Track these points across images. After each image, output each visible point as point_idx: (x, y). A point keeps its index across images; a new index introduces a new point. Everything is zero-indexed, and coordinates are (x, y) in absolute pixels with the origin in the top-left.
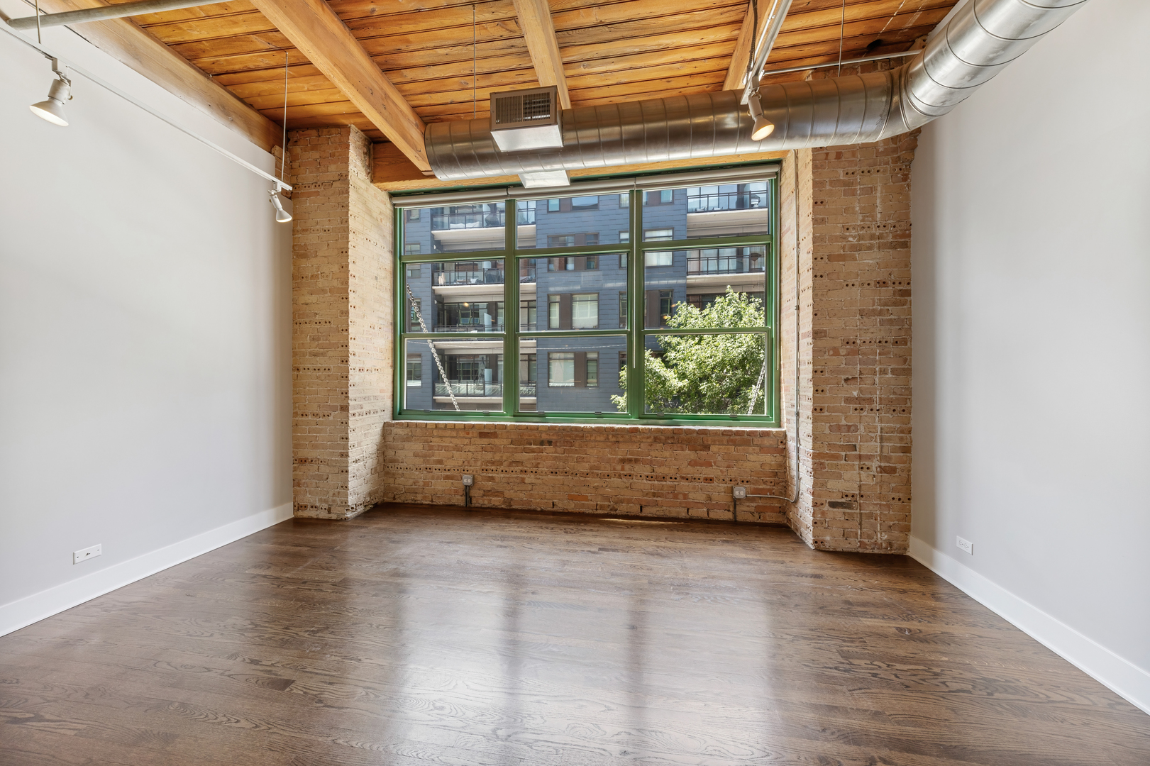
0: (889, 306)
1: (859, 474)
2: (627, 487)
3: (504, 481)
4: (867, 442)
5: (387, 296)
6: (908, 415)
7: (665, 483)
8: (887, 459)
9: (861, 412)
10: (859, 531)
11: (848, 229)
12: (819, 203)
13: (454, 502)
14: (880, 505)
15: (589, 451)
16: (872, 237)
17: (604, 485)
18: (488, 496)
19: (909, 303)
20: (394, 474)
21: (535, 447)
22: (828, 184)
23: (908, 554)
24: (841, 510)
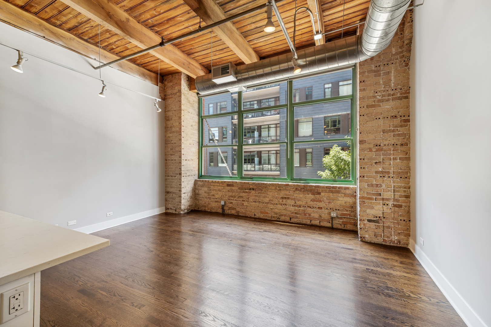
0: (398, 127)
1: (383, 207)
2: (284, 209)
3: (236, 204)
4: (386, 192)
5: (196, 132)
6: (409, 180)
7: (300, 208)
8: (397, 201)
9: (384, 178)
10: (383, 234)
11: (376, 92)
12: (362, 82)
13: (218, 211)
14: (394, 222)
15: (269, 193)
16: (389, 95)
17: (275, 208)
18: (230, 210)
19: (408, 126)
20: (198, 199)
21: (248, 191)
22: (366, 72)
23: (409, 247)
24: (373, 223)
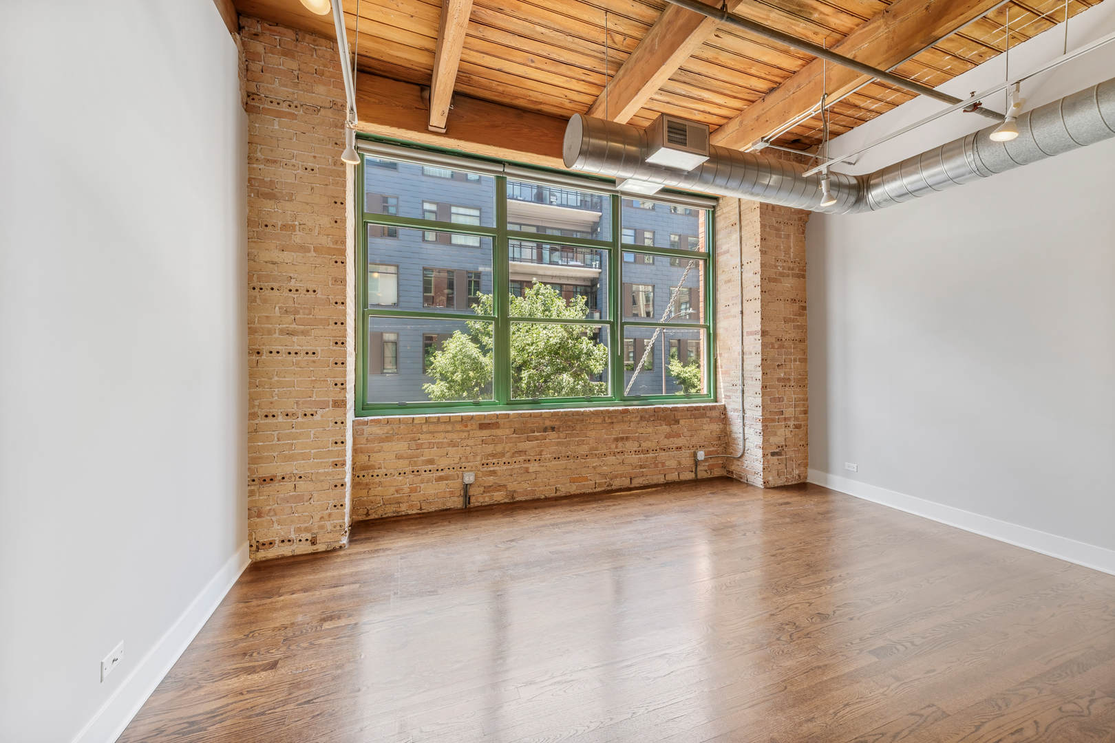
2: (620, 463)
3: (508, 473)
4: (788, 408)
7: (648, 455)
8: (797, 419)
10: (785, 470)
11: (778, 261)
20: (367, 484)
21: (539, 434)
24: (776, 457)
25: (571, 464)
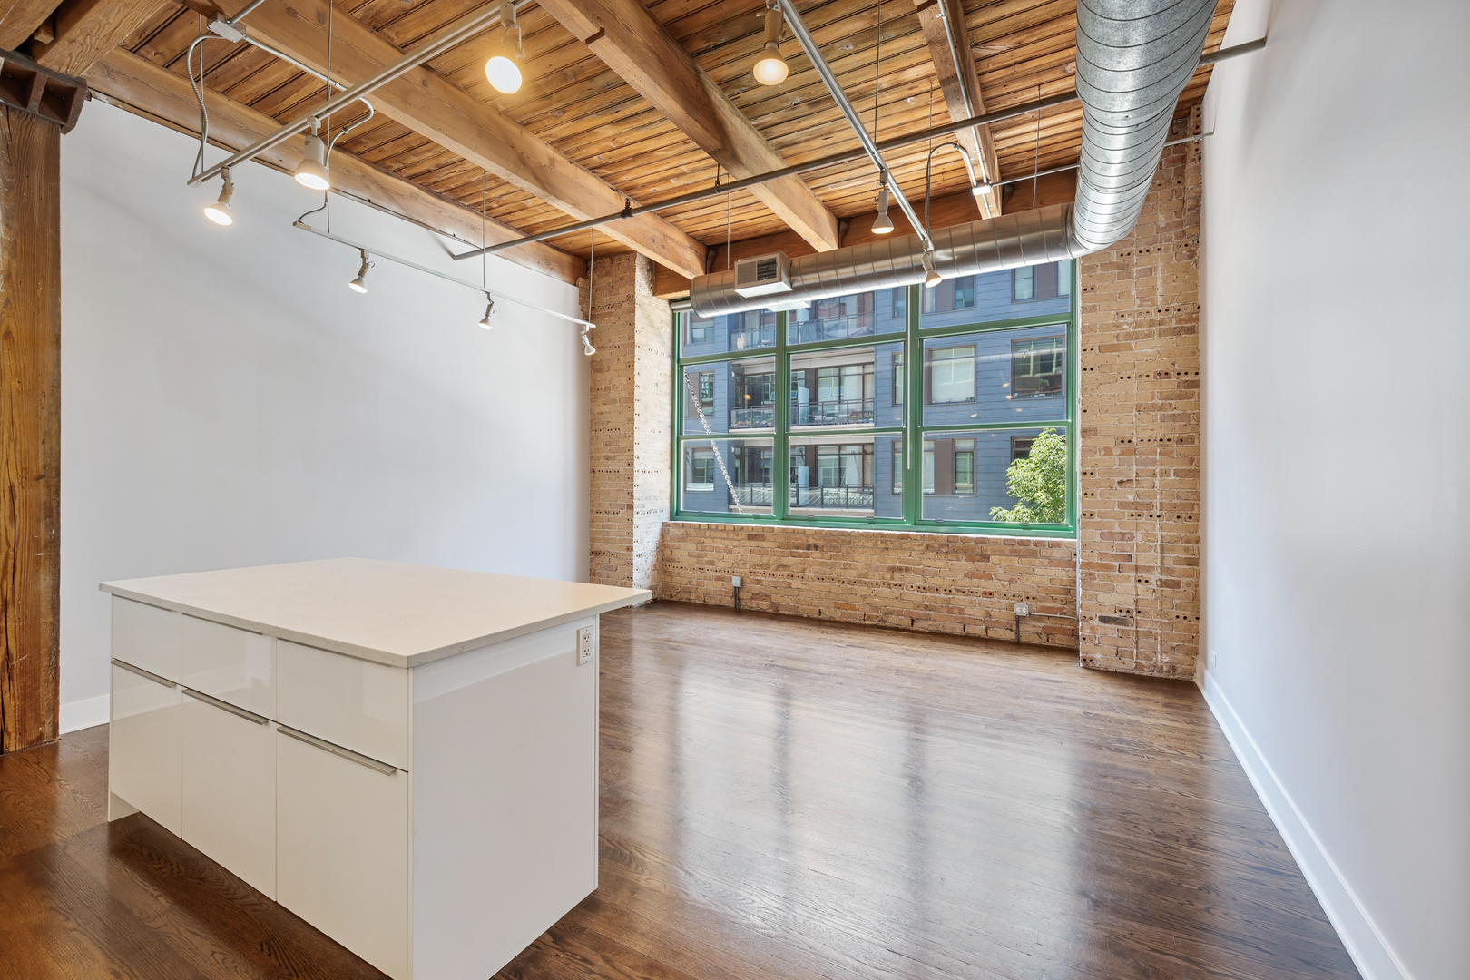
0: (1172, 399)
1: (1136, 587)
2: (896, 598)
3: (772, 584)
4: (1145, 551)
6: (1196, 523)
7: (937, 595)
8: (1170, 571)
9: (1139, 518)
10: (1135, 651)
11: (1122, 316)
12: (1089, 289)
13: (724, 603)
14: (1161, 623)
15: (857, 557)
16: (1152, 323)
17: (872, 594)
18: (756, 599)
19: (1196, 396)
20: (671, 573)
21: (802, 551)
22: (1099, 268)
23: (1195, 680)
24: (1113, 626)
25: (835, 587)
